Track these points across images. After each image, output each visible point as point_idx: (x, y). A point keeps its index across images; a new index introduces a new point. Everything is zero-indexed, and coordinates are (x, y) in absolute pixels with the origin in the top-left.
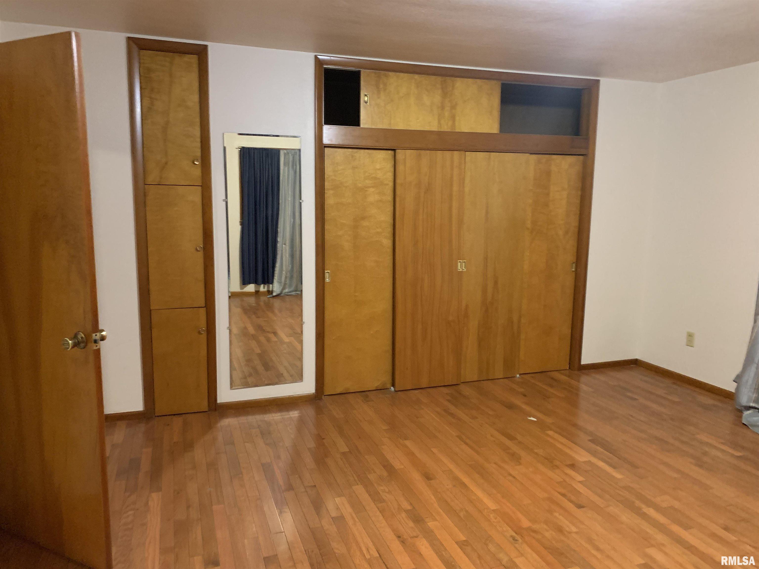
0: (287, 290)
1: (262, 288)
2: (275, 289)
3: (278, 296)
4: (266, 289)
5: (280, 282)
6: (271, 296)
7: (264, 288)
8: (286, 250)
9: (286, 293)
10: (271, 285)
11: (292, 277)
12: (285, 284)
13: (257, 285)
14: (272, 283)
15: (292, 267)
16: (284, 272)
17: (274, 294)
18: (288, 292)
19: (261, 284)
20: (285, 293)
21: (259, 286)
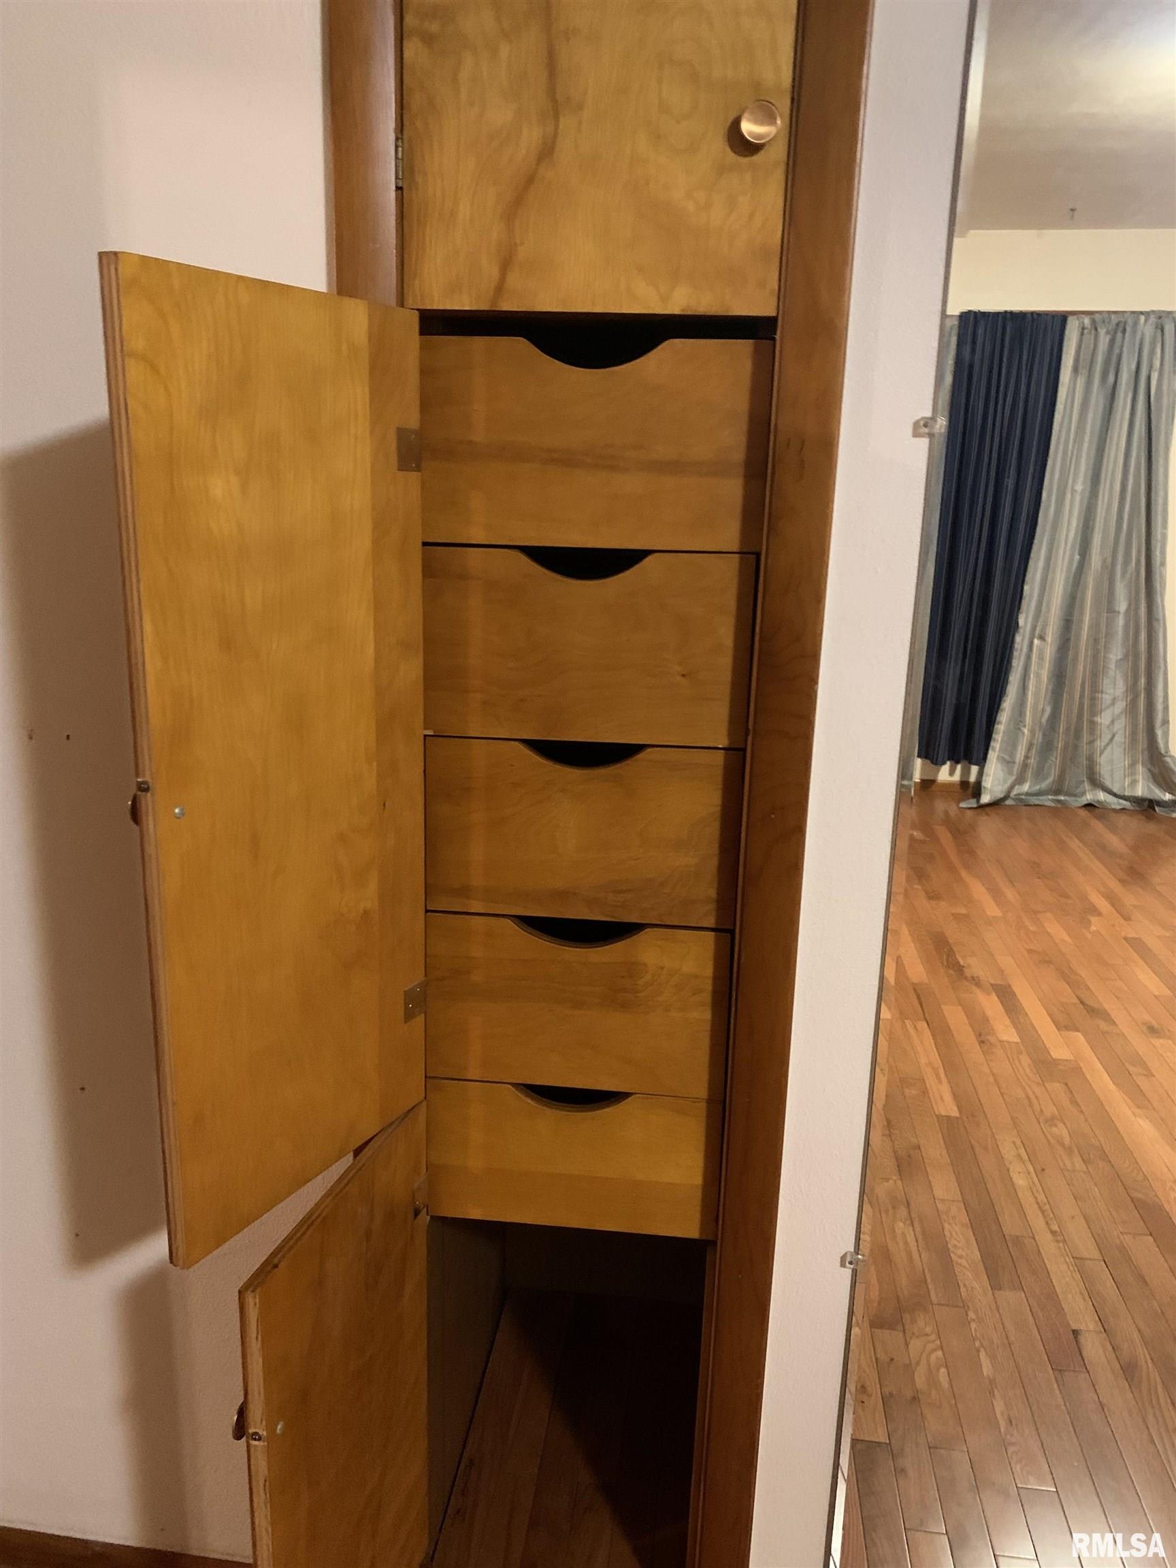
0: (1026, 787)
1: (946, 774)
2: (987, 783)
3: (995, 804)
4: (957, 777)
5: (1008, 762)
6: (972, 803)
7: (952, 773)
8: (1041, 657)
9: (1021, 797)
10: (974, 769)
11: (1047, 747)
12: (1025, 766)
13: (932, 763)
14: (982, 761)
15: (1055, 716)
16: (1026, 731)
17: (985, 799)
18: (1027, 794)
19: (944, 763)
20: (1019, 794)
21: (936, 767)
